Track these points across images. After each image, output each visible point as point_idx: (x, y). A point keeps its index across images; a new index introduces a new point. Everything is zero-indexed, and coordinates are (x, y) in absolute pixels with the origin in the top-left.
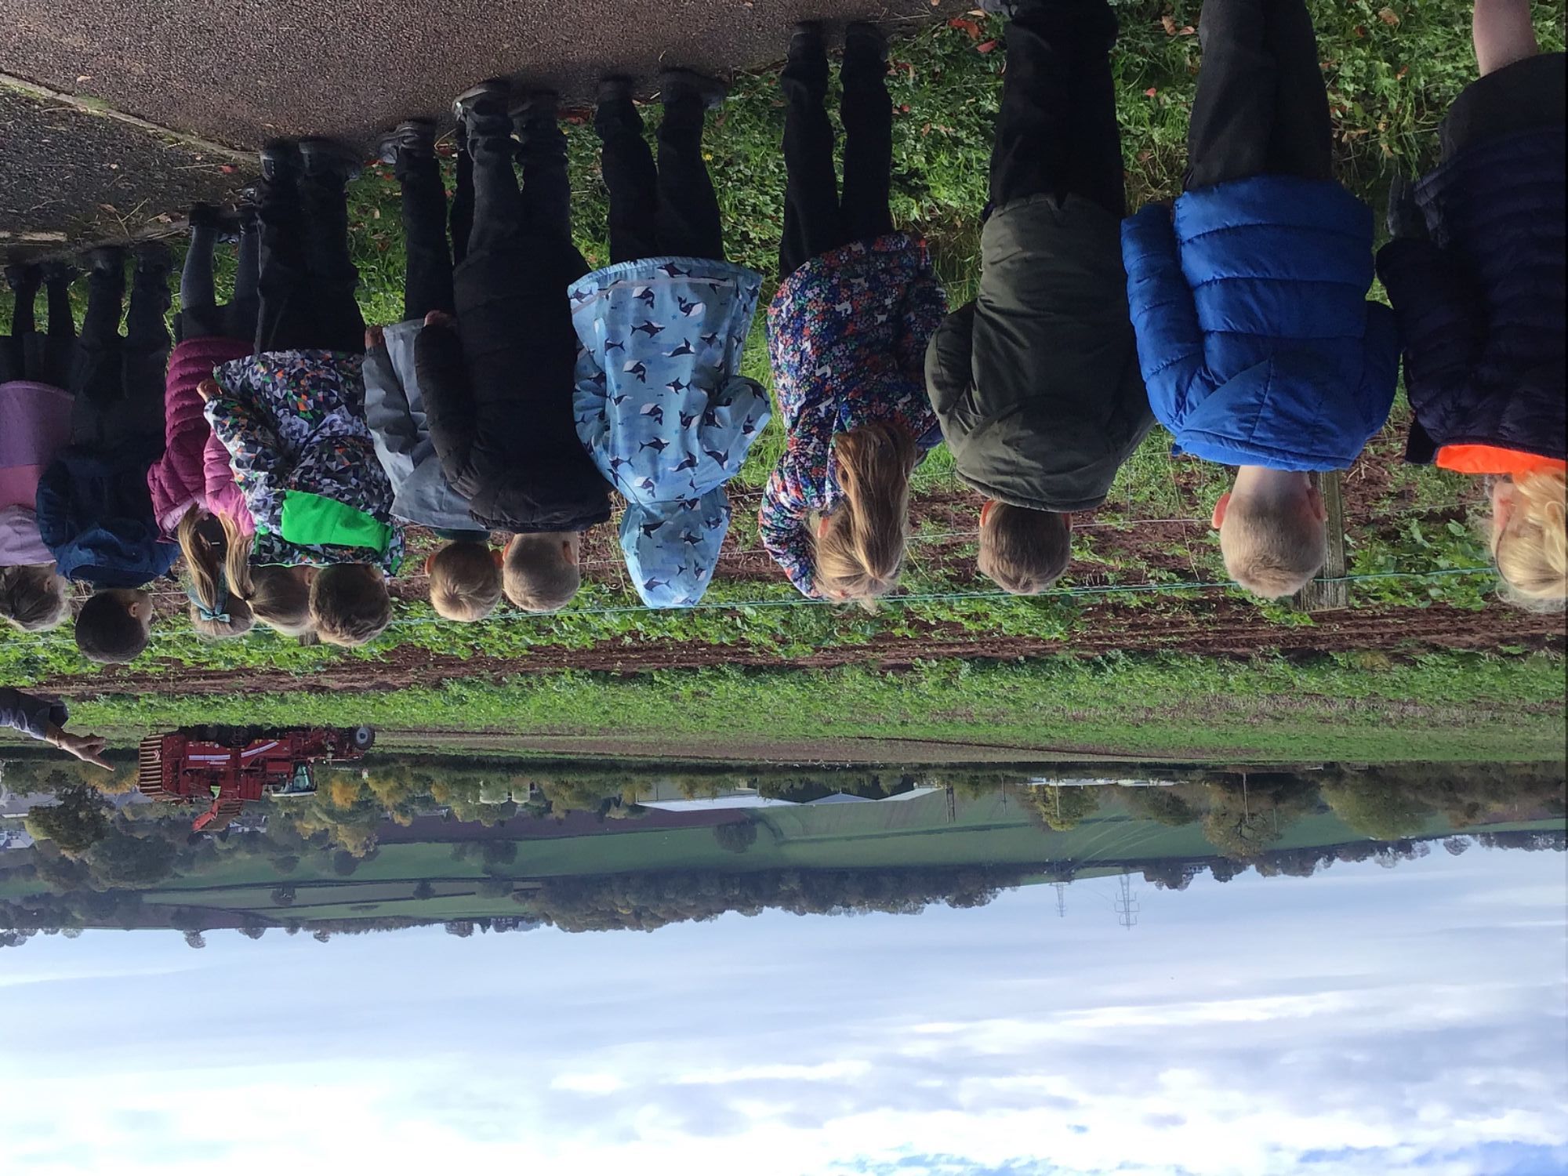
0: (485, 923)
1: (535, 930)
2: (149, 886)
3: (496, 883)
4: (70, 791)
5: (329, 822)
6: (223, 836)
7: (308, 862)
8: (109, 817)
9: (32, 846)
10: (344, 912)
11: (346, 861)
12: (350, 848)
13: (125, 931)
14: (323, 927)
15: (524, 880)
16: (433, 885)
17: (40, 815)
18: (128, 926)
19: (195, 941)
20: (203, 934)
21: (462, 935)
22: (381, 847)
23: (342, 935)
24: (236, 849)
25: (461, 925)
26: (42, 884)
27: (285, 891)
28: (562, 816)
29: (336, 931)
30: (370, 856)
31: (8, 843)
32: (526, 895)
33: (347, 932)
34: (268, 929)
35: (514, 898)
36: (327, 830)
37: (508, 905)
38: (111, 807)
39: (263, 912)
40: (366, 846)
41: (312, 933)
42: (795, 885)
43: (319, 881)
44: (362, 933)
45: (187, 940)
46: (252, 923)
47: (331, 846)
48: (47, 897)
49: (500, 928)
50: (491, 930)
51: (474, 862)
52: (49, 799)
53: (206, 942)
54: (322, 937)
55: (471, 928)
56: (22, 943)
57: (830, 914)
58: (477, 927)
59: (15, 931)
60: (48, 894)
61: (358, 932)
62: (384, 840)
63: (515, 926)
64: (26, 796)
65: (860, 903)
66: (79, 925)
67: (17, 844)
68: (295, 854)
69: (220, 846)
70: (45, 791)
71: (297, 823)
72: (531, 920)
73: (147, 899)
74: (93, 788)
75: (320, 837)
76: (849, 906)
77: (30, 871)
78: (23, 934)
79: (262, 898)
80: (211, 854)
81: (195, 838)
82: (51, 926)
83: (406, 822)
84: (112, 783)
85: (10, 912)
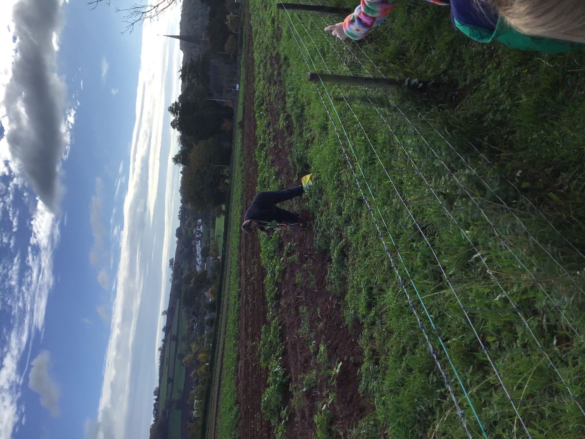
0: (157, 400)
1: (153, 416)
2: (182, 300)
3: (169, 404)
4: (211, 281)
5: (194, 352)
6: (194, 321)
7: (183, 346)
8: (203, 291)
9: (196, 271)
10: (167, 356)
11: (181, 357)
12: (185, 358)
13: (169, 293)
14: (163, 350)
15: (169, 413)
16: (171, 383)
17: (204, 273)
18: (171, 295)
19: (164, 313)
20: (166, 315)
21: (154, 392)
22: (185, 367)
23: (160, 355)
24: (189, 325)
25: (157, 392)
26: (186, 273)
27: (175, 339)
28: (188, 426)
29: (161, 353)
30: (182, 364)
32: (164, 413)
33: (160, 357)
34: (164, 333)
35: (164, 410)
36: (192, 351)
37: (162, 407)
38: (205, 291)
39: (170, 332)
40: (185, 363)
41: (162, 346)
43: (177, 349)
44: (159, 361)
45: (164, 311)
46: (167, 329)
47: (187, 353)
48: (182, 274)
49: (155, 405)
50: (155, 402)
51: (176, 396)
52: (209, 275)
53: (163, 316)
54: (160, 349)
55: (156, 395)
56: (170, 267)
58: (156, 397)
59: (174, 266)
62: (187, 369)
63: (155, 409)
64: (211, 269)
66: (173, 282)
67: (197, 267)
68: (186, 342)
69: (191, 320)
70: (212, 275)
72: (156, 415)
73: (178, 300)
74: (211, 287)
75: (190, 348)
77: (190, 270)
78: (172, 268)
79: (174, 332)
80: (189, 318)
81: (194, 313)
82: (173, 275)
83: (192, 375)
84: (212, 291)
85: (179, 264)
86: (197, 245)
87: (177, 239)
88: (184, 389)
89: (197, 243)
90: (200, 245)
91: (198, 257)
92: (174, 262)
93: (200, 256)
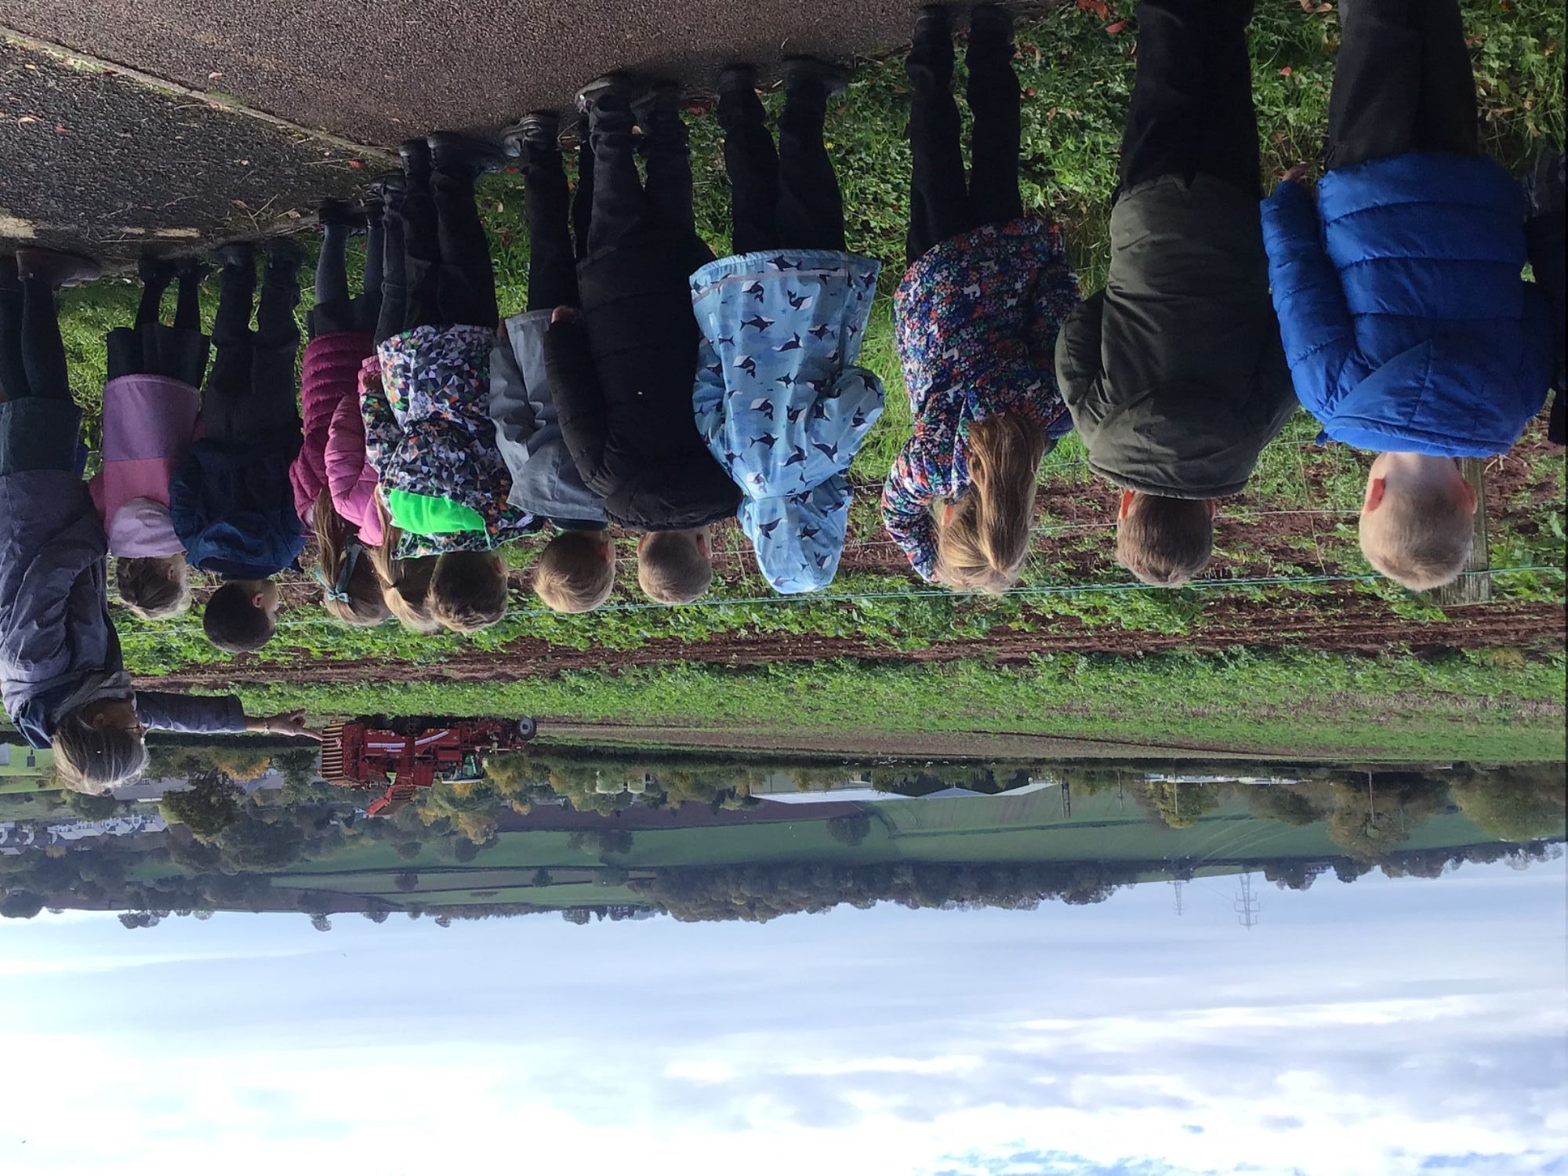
0: (601, 911)
1: (649, 919)
2: (277, 870)
3: (614, 872)
4: (202, 777)
5: (450, 810)
6: (349, 822)
7: (431, 849)
8: (240, 803)
9: (166, 830)
10: (465, 898)
11: (467, 849)
12: (471, 836)
13: (252, 914)
14: (445, 913)
16: (550, 873)
17: (173, 800)
18: (257, 911)
19: (321, 924)
20: (329, 917)
21: (579, 923)
22: (501, 835)
23: (462, 920)
24: (361, 834)
25: (578, 913)
26: (175, 866)
27: (407, 877)
28: (677, 806)
29: (456, 916)
30: (490, 844)
31: (142, 826)
32: (641, 883)
33: (467, 917)
34: (391, 914)
35: (629, 886)
36: (448, 818)
37: (623, 894)
38: (242, 793)
39: (386, 897)
40: (486, 834)
41: (433, 918)
42: (908, 879)
43: (443, 867)
44: (482, 919)
45: (314, 923)
46: (377, 907)
47: (453, 833)
48: (179, 879)
49: (616, 916)
50: (607, 918)
51: (591, 851)
52: (181, 784)
53: (332, 926)
54: (443, 923)
55: (587, 917)
56: (155, 924)
57: (944, 908)
58: (593, 915)
59: (149, 912)
60: (180, 877)
61: (477, 918)
62: (504, 829)
63: (630, 914)
64: (160, 781)
65: (973, 898)
66: (209, 907)
67: (151, 828)
68: (417, 840)
69: (347, 832)
70: (180, 776)
71: (420, 810)
72: (647, 909)
73: (276, 882)
74: (224, 774)
75: (442, 825)
76: (963, 900)
77: (162, 854)
78: (157, 915)
79: (388, 882)
80: (337, 839)
81: (321, 824)
82: (184, 908)
83: (525, 810)
84: (241, 769)
85: (144, 894)
86: (67, 836)
87: (44, 911)
88: (567, 829)
89: (59, 837)
90: (67, 827)
91: (113, 828)
92: (134, 912)
93: (111, 822)
